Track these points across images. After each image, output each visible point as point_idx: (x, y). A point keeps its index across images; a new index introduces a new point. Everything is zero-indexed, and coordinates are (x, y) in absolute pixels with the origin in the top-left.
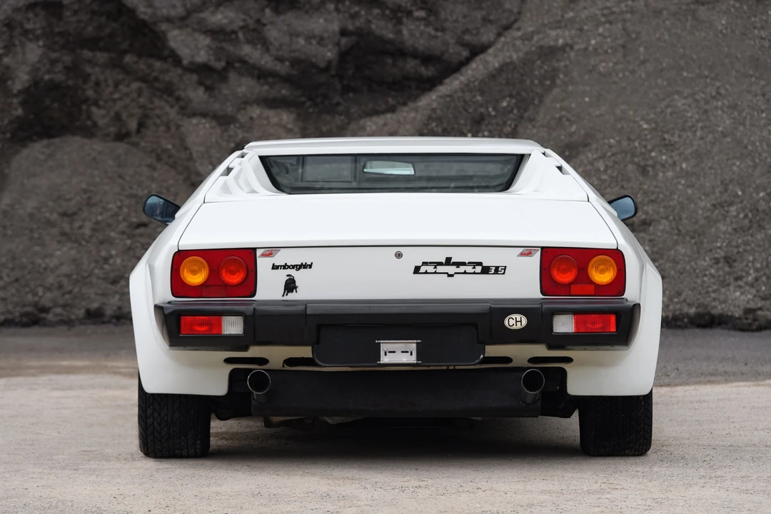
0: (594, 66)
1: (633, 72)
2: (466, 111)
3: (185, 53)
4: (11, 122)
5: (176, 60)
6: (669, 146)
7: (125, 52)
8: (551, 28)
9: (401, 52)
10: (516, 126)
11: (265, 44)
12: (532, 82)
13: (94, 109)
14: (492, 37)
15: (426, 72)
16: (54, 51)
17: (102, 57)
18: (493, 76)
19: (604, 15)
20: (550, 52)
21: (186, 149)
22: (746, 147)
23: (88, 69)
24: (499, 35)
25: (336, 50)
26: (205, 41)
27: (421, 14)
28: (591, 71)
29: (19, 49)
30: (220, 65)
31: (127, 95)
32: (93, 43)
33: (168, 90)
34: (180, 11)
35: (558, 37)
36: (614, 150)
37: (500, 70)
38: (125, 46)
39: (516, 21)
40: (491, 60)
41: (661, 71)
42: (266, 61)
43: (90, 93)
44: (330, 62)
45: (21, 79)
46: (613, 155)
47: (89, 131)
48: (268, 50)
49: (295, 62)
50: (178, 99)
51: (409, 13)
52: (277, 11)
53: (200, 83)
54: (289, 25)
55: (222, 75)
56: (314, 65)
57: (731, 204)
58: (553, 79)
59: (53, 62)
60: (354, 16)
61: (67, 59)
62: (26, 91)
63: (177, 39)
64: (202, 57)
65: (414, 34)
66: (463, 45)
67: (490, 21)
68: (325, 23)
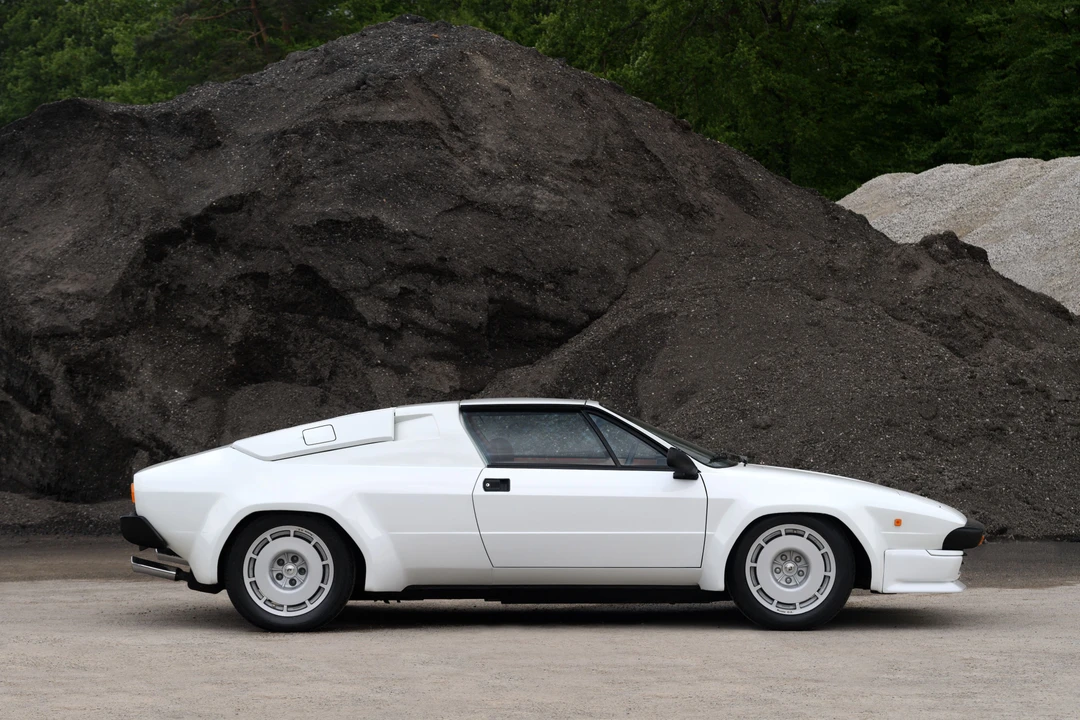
0: (695, 330)
1: (726, 335)
2: (594, 364)
3: (369, 316)
4: (227, 370)
5: (362, 321)
7: (319, 314)
8: (656, 299)
9: (536, 316)
10: (635, 376)
11: (430, 309)
12: (645, 342)
13: (293, 359)
14: (606, 305)
15: (555, 332)
16: (262, 313)
17: (300, 318)
18: (613, 337)
19: (699, 289)
20: (658, 318)
21: (371, 392)
22: (824, 397)
23: (289, 328)
24: (611, 304)
25: (485, 315)
26: (384, 306)
27: (551, 286)
28: (692, 334)
29: (232, 311)
30: (396, 325)
31: (321, 348)
32: (293, 307)
33: (355, 346)
34: (365, 282)
35: (665, 306)
36: (717, 397)
37: (618, 332)
38: (319, 309)
39: (623, 293)
40: (609, 324)
41: (749, 334)
42: (432, 323)
43: (291, 347)
44: (481, 324)
45: (235, 335)
46: (715, 402)
47: (290, 378)
48: (433, 313)
49: (455, 324)
50: (363, 352)
51: (541, 286)
52: (439, 283)
53: (382, 340)
54: (449, 294)
55: (397, 334)
56: (469, 327)
57: (817, 441)
58: (663, 340)
59: (261, 322)
60: (499, 288)
61: (272, 319)
62: (239, 345)
63: (362, 305)
64: (382, 319)
65: (546, 302)
66: (584, 311)
67: (604, 293)
68: (477, 293)
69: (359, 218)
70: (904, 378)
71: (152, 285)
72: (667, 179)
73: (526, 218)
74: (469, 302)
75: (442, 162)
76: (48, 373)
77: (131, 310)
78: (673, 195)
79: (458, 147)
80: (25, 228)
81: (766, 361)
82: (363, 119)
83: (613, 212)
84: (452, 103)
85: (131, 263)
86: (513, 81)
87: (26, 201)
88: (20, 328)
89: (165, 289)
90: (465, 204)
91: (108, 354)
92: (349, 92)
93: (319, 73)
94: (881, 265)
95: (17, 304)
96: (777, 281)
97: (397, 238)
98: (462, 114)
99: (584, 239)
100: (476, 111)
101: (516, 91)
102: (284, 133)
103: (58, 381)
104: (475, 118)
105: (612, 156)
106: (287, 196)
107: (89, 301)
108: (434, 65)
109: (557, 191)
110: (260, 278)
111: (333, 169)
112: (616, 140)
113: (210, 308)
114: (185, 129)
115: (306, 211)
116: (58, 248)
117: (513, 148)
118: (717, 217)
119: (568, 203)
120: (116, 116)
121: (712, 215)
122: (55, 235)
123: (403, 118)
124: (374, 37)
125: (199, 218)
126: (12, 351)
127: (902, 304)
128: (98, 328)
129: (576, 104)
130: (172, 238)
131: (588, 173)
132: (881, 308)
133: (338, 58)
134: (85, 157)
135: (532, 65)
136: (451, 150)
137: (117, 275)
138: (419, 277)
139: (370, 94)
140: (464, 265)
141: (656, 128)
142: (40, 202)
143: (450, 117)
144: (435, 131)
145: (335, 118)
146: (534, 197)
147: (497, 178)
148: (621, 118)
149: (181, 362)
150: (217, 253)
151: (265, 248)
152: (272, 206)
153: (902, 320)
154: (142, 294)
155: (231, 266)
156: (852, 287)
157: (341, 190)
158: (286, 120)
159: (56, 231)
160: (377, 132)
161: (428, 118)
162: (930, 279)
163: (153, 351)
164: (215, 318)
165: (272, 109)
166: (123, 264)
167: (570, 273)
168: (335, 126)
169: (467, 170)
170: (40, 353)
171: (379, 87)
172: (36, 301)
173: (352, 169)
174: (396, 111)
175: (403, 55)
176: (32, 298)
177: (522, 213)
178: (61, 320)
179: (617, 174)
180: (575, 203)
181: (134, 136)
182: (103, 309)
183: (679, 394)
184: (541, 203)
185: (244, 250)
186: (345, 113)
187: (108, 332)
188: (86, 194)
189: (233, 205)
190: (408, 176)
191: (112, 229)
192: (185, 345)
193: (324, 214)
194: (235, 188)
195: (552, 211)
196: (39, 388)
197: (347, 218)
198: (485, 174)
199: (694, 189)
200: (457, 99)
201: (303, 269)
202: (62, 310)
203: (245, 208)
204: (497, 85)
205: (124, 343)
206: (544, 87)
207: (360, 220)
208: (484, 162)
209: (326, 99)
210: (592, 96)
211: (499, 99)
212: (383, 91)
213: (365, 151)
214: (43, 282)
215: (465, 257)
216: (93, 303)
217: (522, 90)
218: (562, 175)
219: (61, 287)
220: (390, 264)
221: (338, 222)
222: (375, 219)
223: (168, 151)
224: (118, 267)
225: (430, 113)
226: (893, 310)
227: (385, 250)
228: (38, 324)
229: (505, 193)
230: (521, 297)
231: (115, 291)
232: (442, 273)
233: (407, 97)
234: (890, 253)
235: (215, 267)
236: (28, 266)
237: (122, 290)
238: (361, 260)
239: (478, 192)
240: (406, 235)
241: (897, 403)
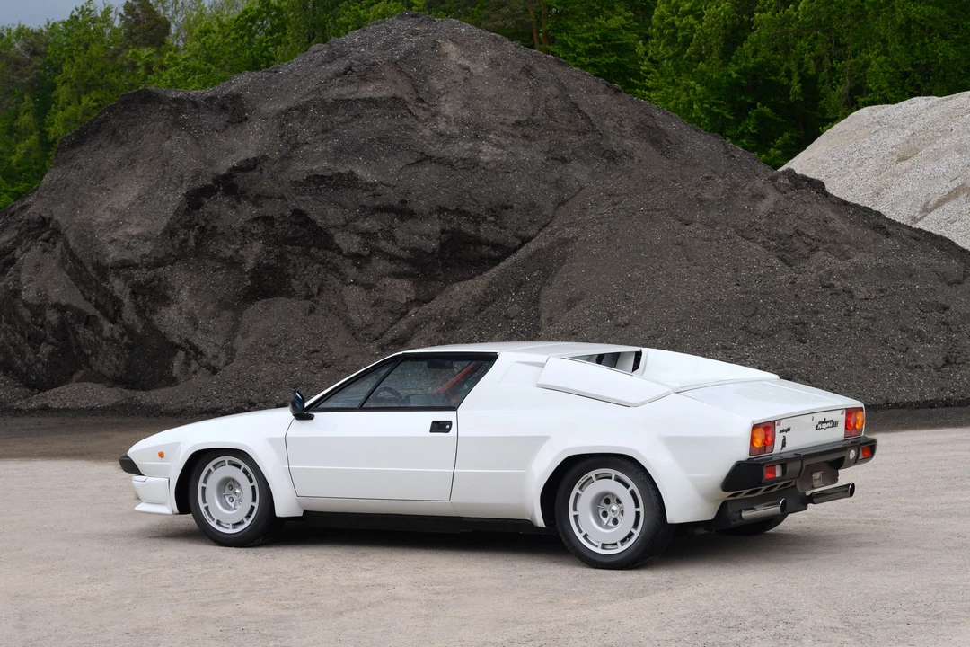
0: (589, 251)
1: (612, 254)
2: (513, 279)
3: (344, 247)
4: (244, 289)
5: (340, 252)
6: (628, 300)
7: (311, 246)
8: (567, 227)
9: (479, 242)
10: (541, 288)
11: (394, 241)
12: (552, 261)
13: (293, 280)
14: (535, 231)
15: (494, 254)
16: (270, 246)
17: (297, 249)
18: (530, 257)
20: (564, 242)
21: (345, 304)
22: (672, 301)
23: (289, 257)
24: (540, 230)
25: (438, 242)
26: (357, 239)
27: (492, 219)
28: (587, 254)
29: (248, 245)
30: (366, 253)
31: (312, 272)
32: (292, 241)
33: (335, 269)
34: (342, 221)
35: (569, 232)
36: (596, 303)
37: (535, 253)
38: (311, 242)
39: (550, 222)
40: (531, 247)
41: (629, 253)
42: (395, 250)
43: (291, 271)
44: (434, 249)
45: (250, 263)
46: (595, 306)
47: (290, 294)
48: (396, 243)
49: (413, 250)
50: (341, 274)
51: (484, 219)
52: (402, 220)
53: (354, 265)
54: (409, 228)
55: (367, 260)
56: (425, 252)
58: (564, 259)
59: (269, 253)
60: (450, 221)
61: (277, 251)
62: (252, 270)
63: (340, 238)
64: (355, 249)
65: (487, 231)
66: (517, 237)
67: (534, 222)
68: (433, 226)
69: (339, 173)
70: (738, 285)
71: (192, 227)
72: (594, 132)
73: (473, 168)
74: (425, 234)
75: (408, 127)
76: (119, 294)
77: (177, 246)
78: (599, 144)
79: (422, 114)
80: (109, 187)
81: (637, 273)
82: (347, 97)
83: (548, 160)
84: (420, 81)
85: (176, 211)
86: (474, 61)
87: (111, 165)
88: (102, 261)
89: (202, 229)
90: (424, 159)
91: (160, 279)
92: (338, 77)
93: (324, 62)
94: (737, 196)
95: (100, 244)
96: (658, 211)
97: (370, 187)
98: (427, 90)
99: (519, 182)
100: (440, 87)
101: (475, 69)
102: (290, 110)
103: (126, 301)
104: (438, 92)
105: (551, 116)
106: (287, 158)
107: (146, 241)
108: (409, 53)
109: (499, 146)
110: (268, 220)
111: (321, 136)
112: (556, 103)
113: (233, 244)
114: (223, 108)
115: (300, 169)
116: (128, 201)
117: (466, 114)
118: (636, 159)
119: (508, 154)
120: (175, 100)
121: (632, 158)
122: (127, 193)
123: (378, 95)
124: (372, 32)
125: (225, 176)
126: (98, 279)
127: (750, 226)
128: (152, 260)
129: (523, 77)
130: (207, 191)
131: (528, 130)
132: (733, 229)
133: (337, 50)
134: (152, 132)
135: (490, 48)
136: (417, 117)
137: (166, 221)
138: (386, 215)
139: (354, 77)
140: (422, 206)
141: (591, 91)
142: (121, 166)
143: (417, 92)
144: (404, 104)
145: (325, 97)
146: (480, 151)
147: (452, 137)
148: (562, 87)
149: (212, 284)
150: (239, 202)
151: (271, 198)
152: (276, 166)
153: (749, 239)
154: (185, 235)
155: (248, 211)
156: (714, 214)
157: (326, 151)
158: (294, 99)
159: (129, 188)
160: (358, 107)
161: (399, 94)
162: (772, 206)
163: (191, 277)
164: (237, 251)
165: (288, 90)
166: (170, 212)
167: (507, 208)
168: (326, 103)
169: (427, 132)
170: (114, 280)
171: (361, 71)
172: (112, 241)
173: (336, 136)
174: (373, 90)
175: (387, 46)
176: (109, 239)
177: (470, 164)
178: (128, 255)
179: (554, 130)
180: (513, 155)
181: (187, 115)
182: (156, 246)
183: (569, 300)
184: (486, 155)
185: (257, 200)
186: (333, 93)
187: (160, 263)
188: (151, 160)
189: (250, 166)
190: (380, 139)
191: (164, 186)
192: (214, 272)
193: (312, 171)
194: (251, 153)
195: (494, 161)
196: (114, 305)
197: (329, 173)
198: (442, 135)
199: (618, 139)
200: (425, 78)
201: (298, 213)
202: (128, 248)
203: (258, 168)
204: (460, 65)
205: (171, 271)
206: (499, 64)
207: (340, 175)
208: (442, 126)
209: (320, 83)
210: (539, 70)
211: (460, 77)
212: (364, 75)
213: (347, 122)
214: (117, 227)
215: (423, 199)
216: (149, 242)
217: (480, 68)
218: (505, 133)
219: (129, 230)
220: (364, 207)
221: (323, 177)
222: (351, 173)
223: (211, 125)
224: (167, 215)
225: (403, 90)
226: (742, 231)
227: (359, 196)
228: (113, 258)
229: (456, 149)
230: (469, 228)
231: (164, 232)
232: (403, 212)
233: (383, 78)
234: (745, 186)
235: (237, 212)
236: (108, 215)
237: (170, 232)
238: (340, 204)
239: (436, 149)
240: (375, 185)
241: (725, 305)
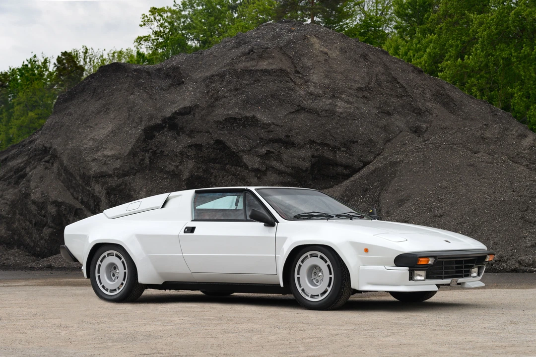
0: (411, 169)
1: (427, 171)
2: (361, 187)
3: (249, 164)
5: (246, 167)
6: (440, 200)
7: (227, 164)
8: (395, 155)
9: (336, 164)
10: (380, 192)
11: (282, 161)
12: (387, 175)
14: (372, 158)
15: (346, 172)
16: (199, 163)
17: (218, 166)
18: (371, 173)
19: (416, 149)
20: (394, 164)
22: (471, 201)
23: (212, 171)
24: (375, 157)
25: (310, 163)
26: (258, 159)
27: (344, 149)
28: (410, 171)
29: (185, 163)
30: (264, 169)
31: (227, 181)
32: (214, 161)
33: (243, 179)
34: (248, 148)
35: (398, 158)
36: (419, 202)
37: (374, 171)
38: (227, 162)
39: (382, 152)
40: (371, 167)
41: (438, 171)
42: (282, 167)
43: (213, 180)
44: (307, 168)
45: (186, 175)
46: (418, 204)
48: (283, 163)
49: (293, 168)
51: (339, 149)
52: (286, 148)
53: (256, 176)
54: (291, 153)
55: (264, 173)
56: (301, 169)
57: (465, 223)
58: (395, 174)
59: (199, 168)
60: (317, 150)
61: (204, 167)
62: (188, 179)
63: (246, 159)
64: (256, 166)
65: (341, 157)
66: (361, 161)
67: (371, 152)
68: (306, 153)
69: (246, 117)
70: (514, 191)
71: (147, 151)
72: (408, 96)
73: (332, 116)
74: (302, 157)
75: (290, 89)
76: (98, 194)
77: (138, 163)
78: (411, 104)
79: (298, 81)
80: (91, 125)
81: (445, 184)
82: (251, 68)
83: (379, 113)
84: (297, 60)
85: (137, 141)
86: (330, 49)
87: (93, 112)
88: (86, 173)
89: (154, 153)
90: (301, 109)
91: (126, 185)
92: (244, 55)
93: (233, 48)
94: (507, 136)
95: (85, 161)
96: (455, 145)
97: (265, 126)
98: (301, 65)
99: (362, 126)
100: (309, 64)
101: (331, 54)
102: (213, 76)
103: (103, 198)
104: (308, 67)
105: (380, 85)
106: (211, 106)
107: (117, 159)
108: (289, 42)
109: (348, 102)
110: (198, 147)
111: (234, 93)
112: (383, 78)
113: (174, 162)
114: (167, 76)
115: (220, 113)
116: (104, 134)
117: (327, 81)
118: (434, 115)
119: (354, 108)
120: (136, 70)
121: (432, 114)
122: (104, 129)
123: (271, 67)
124: (263, 30)
125: (170, 118)
126: (84, 184)
127: (517, 155)
128: (121, 172)
129: (362, 60)
130: (158, 128)
131: (366, 94)
132: (506, 157)
133: (242, 40)
134: (120, 91)
135: (340, 41)
136: (295, 83)
137: (130, 146)
138: (276, 145)
139: (255, 56)
140: (299, 139)
141: (404, 71)
142: (99, 113)
143: (295, 67)
144: (287, 74)
145: (236, 68)
146: (336, 105)
147: (318, 96)
148: (386, 67)
149: (160, 188)
150: (179, 135)
151: (201, 132)
152: (204, 112)
153: (517, 163)
154: (143, 156)
155: (185, 141)
156: (493, 147)
157: (237, 103)
158: (215, 70)
159: (105, 126)
160: (258, 75)
161: (284, 68)
162: (532, 142)
163: (147, 183)
164: (177, 167)
165: (210, 65)
166: (133, 141)
167: (354, 142)
168: (237, 72)
169: (302, 93)
170: (95, 185)
171: (259, 53)
172: (94, 160)
173: (243, 93)
174: (267, 64)
175: (274, 38)
176: (92, 158)
177: (330, 113)
178: (104, 169)
179: (382, 94)
180: (358, 108)
181: (144, 80)
182: (124, 163)
183: (401, 201)
184: (340, 108)
185: (191, 133)
186: (241, 66)
187: (125, 175)
188: (120, 108)
189: (186, 112)
190: (272, 96)
191: (129, 124)
192: (162, 180)
193: (228, 114)
194: (187, 104)
195: (345, 112)
196: (95, 201)
197: (240, 117)
198: (312, 94)
199: (423, 101)
200: (300, 58)
201: (218, 142)
202: (105, 164)
203: (192, 113)
204: (321, 51)
205: (133, 179)
206: (346, 52)
207: (247, 118)
208: (311, 89)
209: (233, 59)
210: (371, 56)
211: (322, 58)
212: (262, 55)
213: (251, 84)
214: (97, 151)
215: (300, 135)
216: (119, 160)
217: (334, 54)
218: (352, 94)
219: (105, 153)
220: (262, 139)
221: (235, 118)
222: (254, 117)
223: (159, 86)
224: (131, 143)
225: (286, 65)
226: (512, 158)
227: (259, 132)
228: (94, 171)
229: (321, 104)
230: (328, 155)
231: (129, 154)
232: (288, 143)
233: (273, 57)
234: (513, 130)
235: (178, 141)
236: (91, 143)
237: (133, 154)
238: (246, 137)
239: (308, 103)
240: (269, 125)
241: (507, 204)
